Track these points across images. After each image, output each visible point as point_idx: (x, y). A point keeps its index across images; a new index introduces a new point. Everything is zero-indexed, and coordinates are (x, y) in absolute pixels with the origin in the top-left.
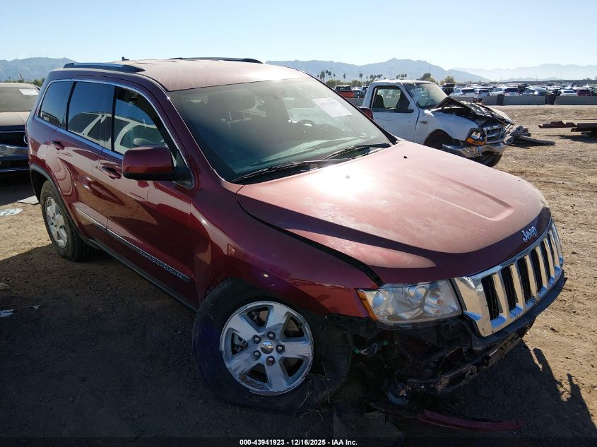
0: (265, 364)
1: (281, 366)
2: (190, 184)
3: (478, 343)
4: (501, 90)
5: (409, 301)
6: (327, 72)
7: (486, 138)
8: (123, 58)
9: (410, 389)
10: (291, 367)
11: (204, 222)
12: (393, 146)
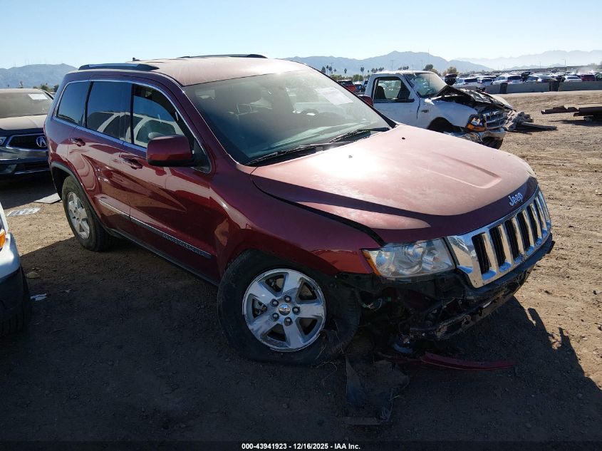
0: (283, 325)
1: (297, 325)
2: (208, 169)
3: (470, 294)
4: (503, 78)
5: (409, 259)
6: (327, 67)
7: (485, 124)
8: (134, 59)
9: (412, 336)
10: (307, 326)
11: (225, 206)
12: (392, 130)
